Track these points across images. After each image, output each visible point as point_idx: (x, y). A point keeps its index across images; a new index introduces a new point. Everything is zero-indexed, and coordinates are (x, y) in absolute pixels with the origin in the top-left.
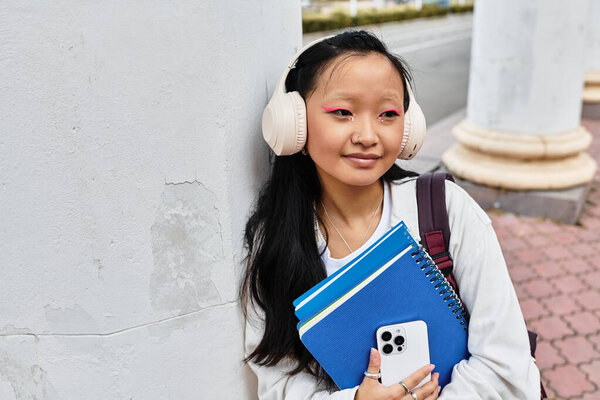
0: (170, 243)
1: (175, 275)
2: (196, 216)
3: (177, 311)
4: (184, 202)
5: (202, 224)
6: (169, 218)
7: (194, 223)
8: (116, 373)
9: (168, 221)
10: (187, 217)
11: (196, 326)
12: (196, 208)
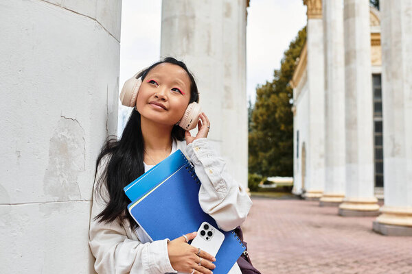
0: (58, 152)
1: (59, 173)
2: (73, 140)
3: (57, 198)
4: (69, 130)
5: (76, 146)
6: (60, 137)
7: (72, 144)
8: (15, 234)
9: (59, 139)
10: (69, 139)
11: (66, 211)
12: (74, 135)
